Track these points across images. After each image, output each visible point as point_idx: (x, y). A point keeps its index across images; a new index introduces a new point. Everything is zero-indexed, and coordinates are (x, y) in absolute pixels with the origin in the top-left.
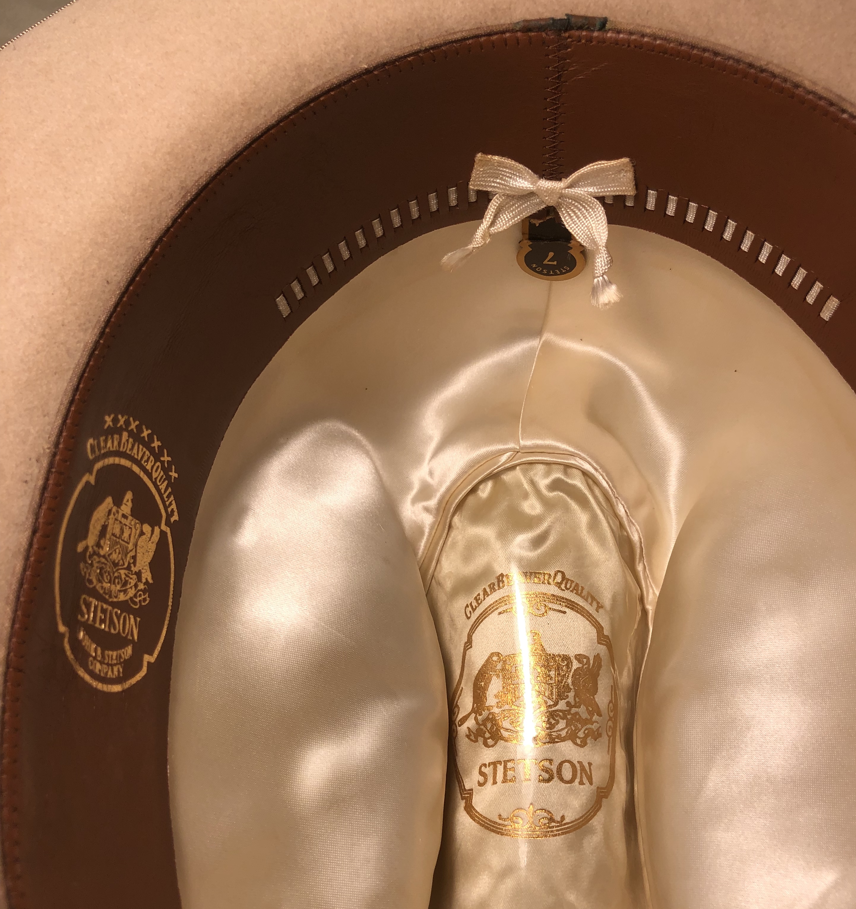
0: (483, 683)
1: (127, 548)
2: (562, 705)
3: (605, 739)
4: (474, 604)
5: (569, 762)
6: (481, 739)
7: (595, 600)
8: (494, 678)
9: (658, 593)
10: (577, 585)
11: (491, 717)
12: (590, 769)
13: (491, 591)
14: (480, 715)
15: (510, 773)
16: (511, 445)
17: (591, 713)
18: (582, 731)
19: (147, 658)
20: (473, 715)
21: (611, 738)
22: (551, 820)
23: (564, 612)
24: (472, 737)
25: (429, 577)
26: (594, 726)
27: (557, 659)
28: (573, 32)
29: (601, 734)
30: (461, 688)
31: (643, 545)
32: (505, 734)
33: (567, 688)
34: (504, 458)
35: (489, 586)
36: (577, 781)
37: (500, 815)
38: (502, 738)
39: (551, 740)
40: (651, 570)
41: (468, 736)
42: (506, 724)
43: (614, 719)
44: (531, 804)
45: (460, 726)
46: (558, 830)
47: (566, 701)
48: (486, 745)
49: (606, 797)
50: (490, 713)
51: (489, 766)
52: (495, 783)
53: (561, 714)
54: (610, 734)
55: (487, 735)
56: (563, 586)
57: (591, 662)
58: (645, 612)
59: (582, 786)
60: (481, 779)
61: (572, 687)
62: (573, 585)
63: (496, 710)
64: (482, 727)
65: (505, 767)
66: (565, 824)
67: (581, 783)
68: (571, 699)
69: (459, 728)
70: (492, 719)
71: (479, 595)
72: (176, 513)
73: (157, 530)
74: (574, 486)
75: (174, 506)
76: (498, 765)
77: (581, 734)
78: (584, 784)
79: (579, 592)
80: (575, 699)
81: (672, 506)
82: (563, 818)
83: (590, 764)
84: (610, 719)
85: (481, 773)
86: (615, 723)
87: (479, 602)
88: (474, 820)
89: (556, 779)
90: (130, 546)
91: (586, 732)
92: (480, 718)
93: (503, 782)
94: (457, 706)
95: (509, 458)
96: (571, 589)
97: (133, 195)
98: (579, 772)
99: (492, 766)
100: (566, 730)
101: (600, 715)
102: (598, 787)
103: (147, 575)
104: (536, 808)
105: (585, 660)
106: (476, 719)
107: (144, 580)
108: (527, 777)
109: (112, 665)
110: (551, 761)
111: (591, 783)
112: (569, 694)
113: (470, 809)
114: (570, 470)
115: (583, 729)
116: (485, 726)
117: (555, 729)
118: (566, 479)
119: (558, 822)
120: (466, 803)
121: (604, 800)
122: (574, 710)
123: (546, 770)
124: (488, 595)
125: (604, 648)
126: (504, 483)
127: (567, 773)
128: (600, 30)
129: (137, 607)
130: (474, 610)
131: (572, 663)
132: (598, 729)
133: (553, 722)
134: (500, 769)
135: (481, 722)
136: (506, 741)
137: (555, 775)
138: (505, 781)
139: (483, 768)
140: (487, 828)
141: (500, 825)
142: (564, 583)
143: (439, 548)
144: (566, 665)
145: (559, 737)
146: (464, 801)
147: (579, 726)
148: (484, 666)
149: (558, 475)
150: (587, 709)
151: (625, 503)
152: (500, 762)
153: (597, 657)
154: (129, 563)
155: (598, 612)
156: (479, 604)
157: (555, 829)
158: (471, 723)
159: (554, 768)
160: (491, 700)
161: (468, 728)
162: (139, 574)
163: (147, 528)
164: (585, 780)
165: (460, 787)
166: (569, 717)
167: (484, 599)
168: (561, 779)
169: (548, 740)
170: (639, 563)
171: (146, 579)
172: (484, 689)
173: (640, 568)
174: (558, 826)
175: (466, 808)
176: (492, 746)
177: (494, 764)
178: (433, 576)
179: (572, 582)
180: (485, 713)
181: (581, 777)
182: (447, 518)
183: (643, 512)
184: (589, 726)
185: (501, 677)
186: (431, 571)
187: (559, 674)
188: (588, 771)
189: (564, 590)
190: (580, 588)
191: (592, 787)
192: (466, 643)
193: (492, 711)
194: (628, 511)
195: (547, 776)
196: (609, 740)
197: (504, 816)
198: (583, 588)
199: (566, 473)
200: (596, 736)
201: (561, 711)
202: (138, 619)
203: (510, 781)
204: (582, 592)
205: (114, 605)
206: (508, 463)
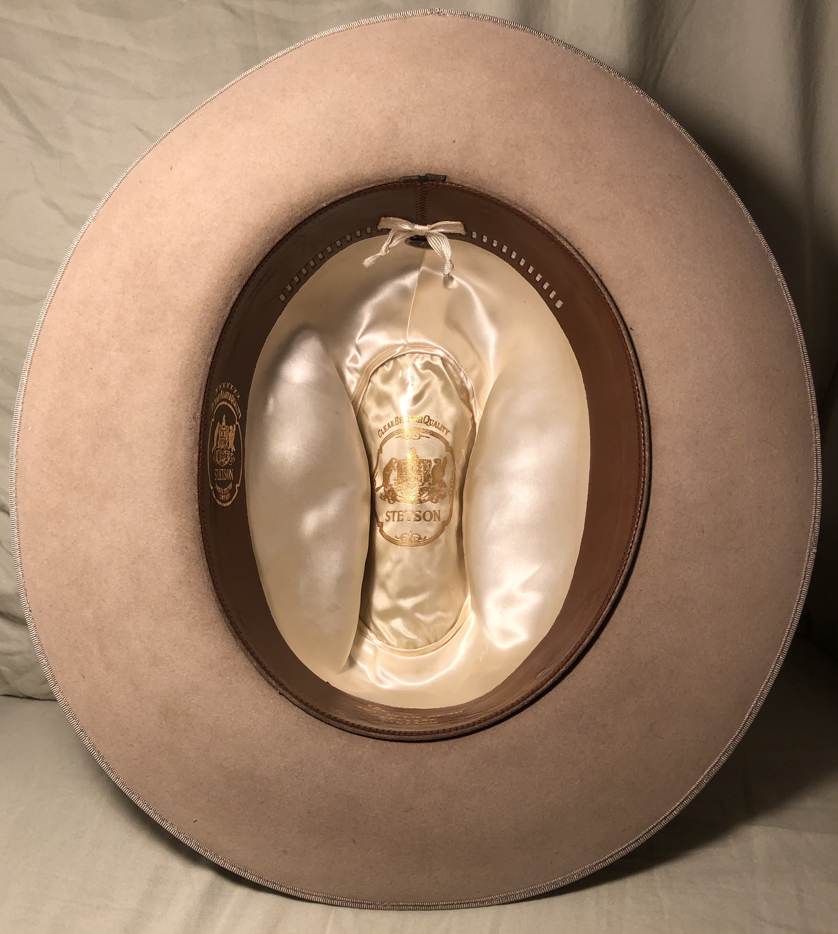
0: (388, 473)
1: (225, 440)
2: (427, 484)
3: (448, 497)
4: (383, 430)
5: (429, 511)
6: (387, 500)
7: (445, 428)
8: (393, 471)
9: (482, 414)
10: (436, 422)
11: (392, 490)
12: (439, 513)
13: (392, 425)
14: (387, 488)
15: (401, 517)
16: (402, 341)
17: (441, 487)
18: (436, 496)
19: (237, 485)
20: (383, 488)
21: (451, 496)
22: (420, 538)
23: (429, 438)
24: (383, 498)
25: (359, 406)
26: (442, 493)
27: (424, 462)
28: (429, 182)
29: (446, 495)
30: (376, 472)
31: (474, 391)
32: (399, 498)
33: (429, 476)
34: (399, 350)
35: (391, 422)
36: (433, 520)
37: (396, 536)
38: (398, 501)
39: (421, 502)
40: (478, 403)
41: (381, 497)
42: (399, 493)
43: (453, 487)
44: (411, 531)
45: (377, 491)
46: (422, 543)
47: (428, 482)
48: (390, 503)
49: (447, 525)
50: (391, 488)
51: (391, 513)
52: (394, 521)
53: (426, 489)
54: (451, 494)
55: (390, 498)
56: (428, 424)
57: (442, 462)
58: (474, 424)
59: (435, 522)
60: (387, 519)
61: (431, 475)
62: (434, 422)
63: (394, 487)
64: (387, 494)
65: (398, 514)
66: (426, 540)
67: (435, 520)
68: (431, 481)
69: (376, 493)
70: (392, 491)
71: (385, 426)
72: (240, 414)
73: (235, 425)
74: (437, 366)
75: (239, 411)
76: (395, 513)
77: (435, 497)
78: (436, 521)
79: (437, 425)
80: (433, 481)
81: (492, 365)
82: (425, 537)
83: (439, 511)
84: (451, 487)
85: (387, 515)
86: (454, 488)
87: (386, 429)
88: (384, 537)
89: (422, 520)
90: (227, 439)
91: (438, 496)
92: (386, 489)
93: (397, 521)
94: (375, 481)
95: (401, 350)
96: (433, 425)
97: (218, 283)
98: (434, 516)
99: (392, 513)
100: (428, 496)
101: (445, 487)
102: (443, 522)
103: (233, 449)
104: (413, 533)
105: (438, 461)
106: (384, 489)
107: (232, 451)
108: (409, 519)
109: (227, 494)
110: (420, 512)
111: (439, 520)
112: (430, 479)
113: (381, 531)
114: (434, 357)
115: (437, 495)
116: (389, 493)
117: (423, 496)
118: (432, 362)
119: (423, 539)
120: (380, 528)
121: (446, 527)
122: (432, 487)
123: (417, 516)
124: (390, 427)
125: (449, 453)
126: (398, 362)
127: (428, 517)
128: (443, 182)
129: (231, 465)
130: (383, 433)
131: (432, 463)
132: (444, 494)
133: (422, 493)
134: (396, 514)
135: (387, 492)
136: (399, 502)
137: (422, 518)
138: (398, 520)
139: (388, 513)
140: (389, 541)
141: (396, 540)
142: (429, 422)
143: (364, 391)
144: (429, 465)
145: (424, 500)
146: (379, 527)
147: (435, 493)
148: (389, 464)
149: (427, 358)
150: (439, 485)
151: (465, 370)
152: (396, 512)
153: (445, 458)
154: (227, 446)
155: (446, 435)
156: (386, 431)
157: (422, 542)
158: (382, 490)
159: (421, 515)
160: (392, 482)
161: (381, 494)
162: (230, 449)
163: (231, 427)
164: (437, 519)
165: (377, 520)
166: (429, 490)
167: (388, 429)
168: (425, 520)
169: (419, 502)
170: (472, 399)
171: (233, 450)
172: (389, 476)
173: (472, 402)
174: (423, 541)
175: (380, 531)
176: (393, 503)
177: (394, 512)
178: (361, 406)
179: (433, 421)
180: (389, 488)
181: (435, 518)
182: (368, 376)
183: (475, 373)
184: (439, 493)
185: (397, 471)
186: (360, 403)
187: (425, 470)
188: (438, 514)
189: (429, 426)
190: (438, 423)
191: (440, 522)
192: (379, 450)
193: (392, 487)
194: (466, 374)
195: (418, 519)
196: (450, 497)
197: (398, 536)
198: (439, 424)
199: (432, 358)
200: (443, 497)
201: (426, 488)
202: (232, 470)
203: (401, 521)
204: (438, 426)
205: (224, 468)
206: (400, 353)
